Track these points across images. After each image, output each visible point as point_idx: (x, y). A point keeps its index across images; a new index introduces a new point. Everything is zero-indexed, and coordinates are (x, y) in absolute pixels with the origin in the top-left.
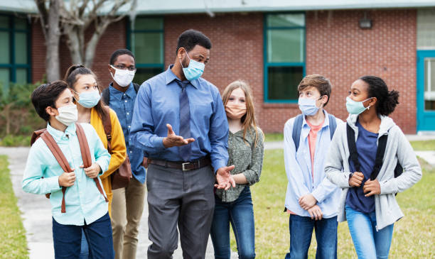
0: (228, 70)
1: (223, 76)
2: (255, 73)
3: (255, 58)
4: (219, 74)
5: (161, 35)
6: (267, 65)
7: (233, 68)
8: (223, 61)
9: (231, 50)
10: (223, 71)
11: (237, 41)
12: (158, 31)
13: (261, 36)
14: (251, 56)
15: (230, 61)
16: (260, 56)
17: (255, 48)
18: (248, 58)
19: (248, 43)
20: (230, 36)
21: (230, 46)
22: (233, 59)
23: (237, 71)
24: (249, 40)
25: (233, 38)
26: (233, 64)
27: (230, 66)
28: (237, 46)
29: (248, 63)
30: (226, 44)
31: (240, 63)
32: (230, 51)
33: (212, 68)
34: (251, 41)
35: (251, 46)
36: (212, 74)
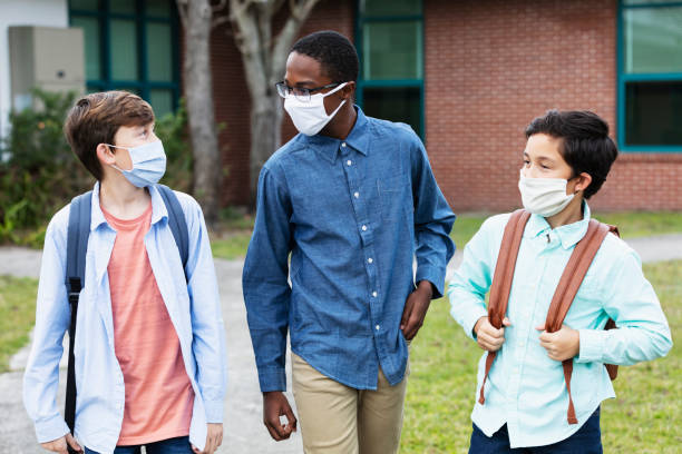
0: (547, 89)
1: (535, 101)
2: (600, 95)
3: (600, 66)
4: (529, 96)
5: (419, 26)
6: (623, 79)
7: (556, 86)
8: (535, 72)
9: (553, 50)
10: (536, 91)
11: (564, 32)
12: (413, 19)
13: (612, 22)
14: (593, 61)
15: (550, 72)
16: (611, 60)
17: (600, 46)
18: (585, 66)
19: (585, 37)
20: (550, 24)
21: (550, 43)
22: (556, 67)
23: (564, 91)
24: (587, 30)
25: (557, 28)
26: (557, 76)
27: (550, 82)
28: (564, 43)
29: (585, 76)
30: (542, 39)
31: (571, 76)
32: (550, 53)
33: (515, 87)
34: (593, 32)
35: (593, 41)
36: (515, 97)
